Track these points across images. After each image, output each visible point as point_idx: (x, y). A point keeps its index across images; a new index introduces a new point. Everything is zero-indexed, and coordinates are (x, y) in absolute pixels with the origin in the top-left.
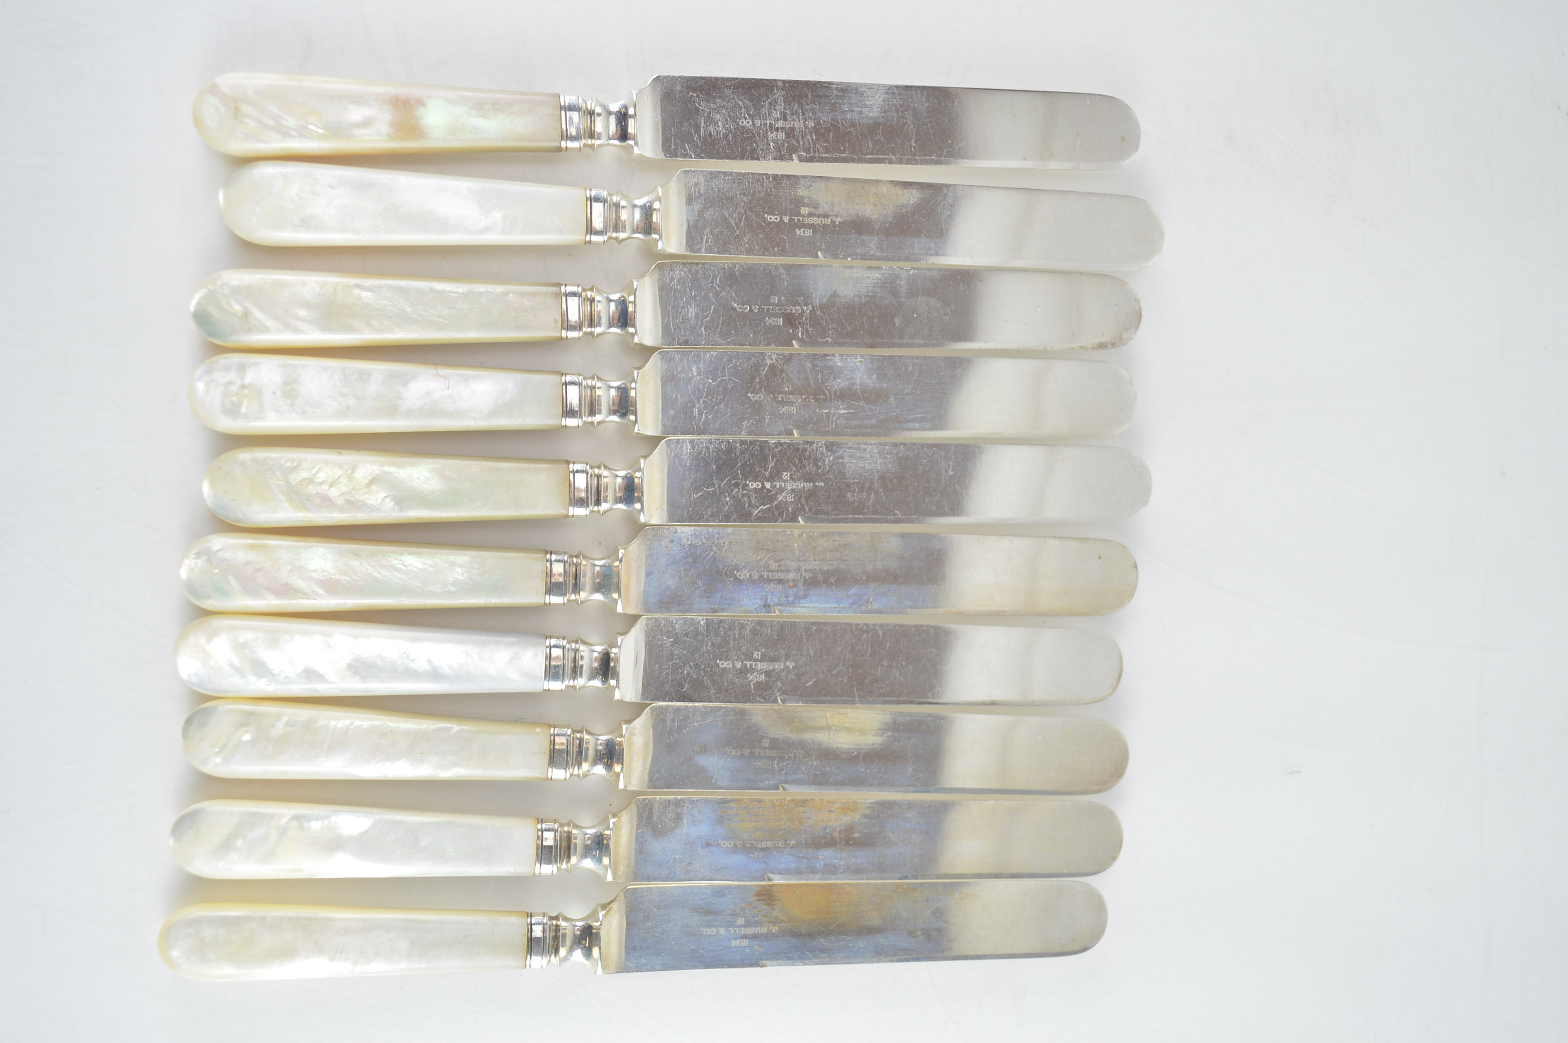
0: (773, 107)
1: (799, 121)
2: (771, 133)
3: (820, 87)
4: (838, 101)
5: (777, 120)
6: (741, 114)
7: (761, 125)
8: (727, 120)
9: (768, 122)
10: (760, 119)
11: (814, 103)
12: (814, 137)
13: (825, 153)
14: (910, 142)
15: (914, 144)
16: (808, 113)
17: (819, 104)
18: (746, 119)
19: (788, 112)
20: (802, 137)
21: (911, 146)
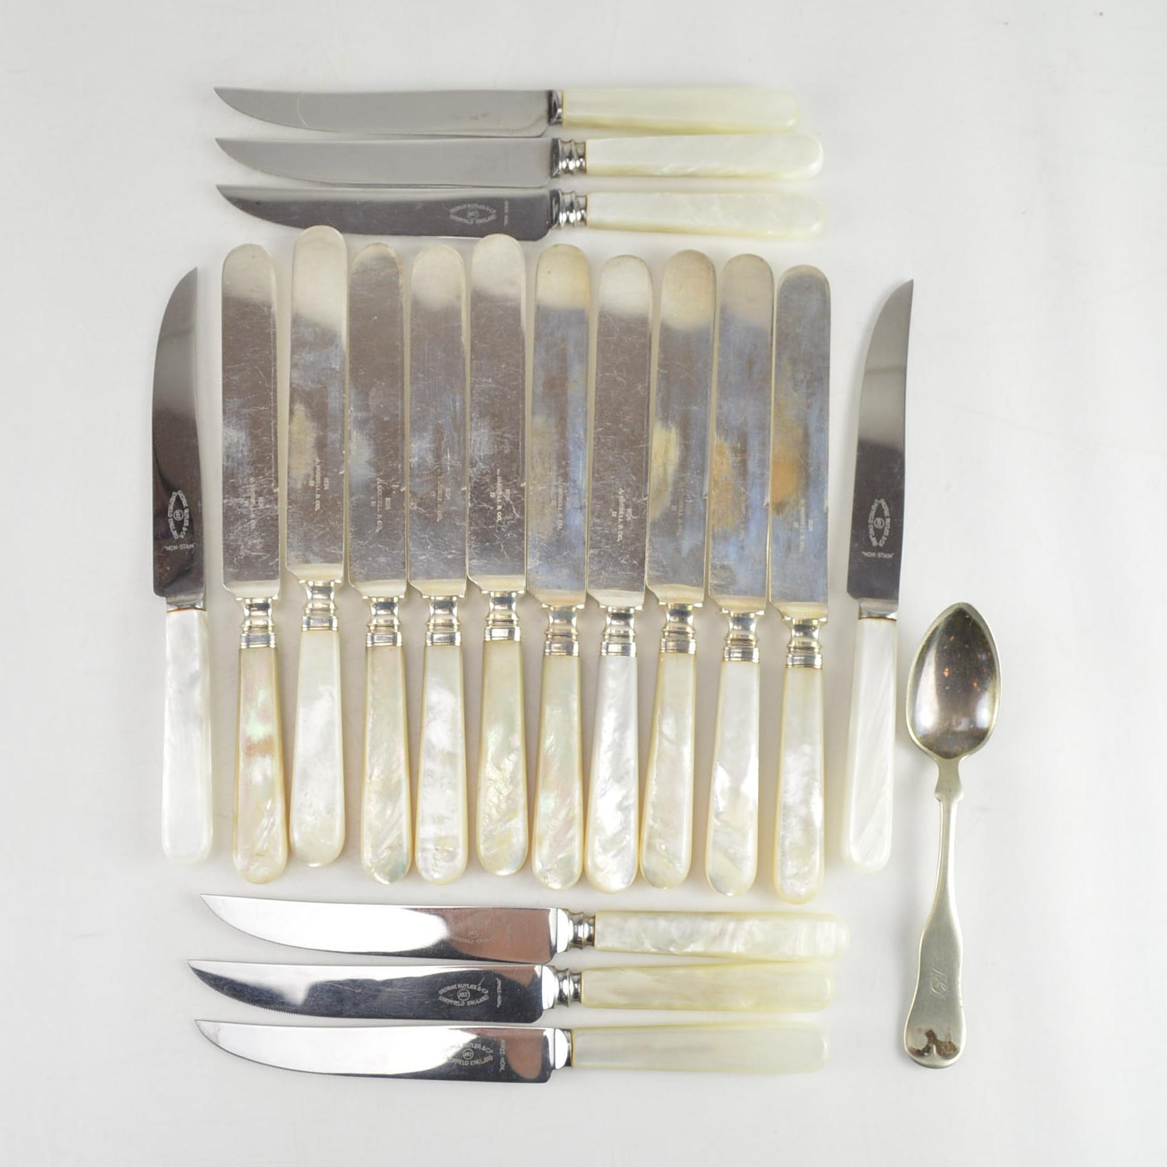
0: (242, 506)
2: (259, 506)
4: (236, 461)
6: (247, 527)
8: (252, 537)
14: (262, 411)
16: (244, 482)
17: (238, 474)
18: (250, 524)
19: (244, 495)
20: (262, 485)
21: (265, 410)
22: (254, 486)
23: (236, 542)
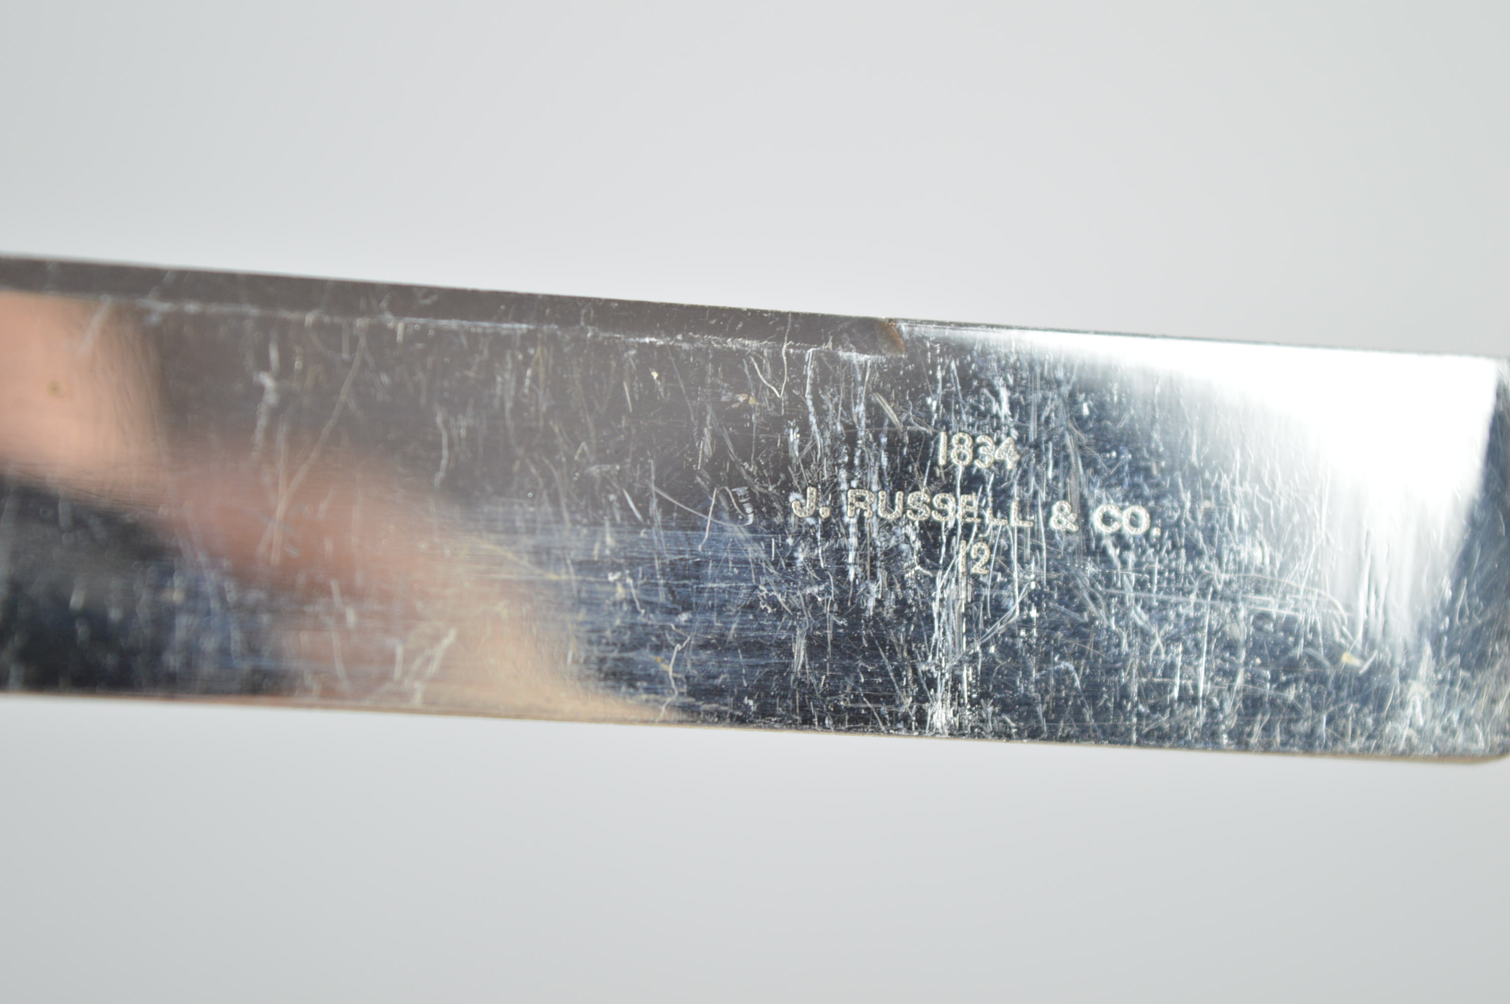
0: (987, 592)
1: (861, 521)
2: (1000, 464)
3: (745, 692)
4: (654, 620)
5: (968, 528)
6: (1138, 565)
7: (1047, 506)
8: (1209, 540)
9: (1015, 521)
10: (1050, 535)
11: (779, 613)
12: (794, 437)
13: (741, 354)
14: (286, 397)
15: (268, 381)
16: (814, 563)
17: (752, 607)
18: (1119, 539)
19: (913, 569)
20: (851, 439)
21: (284, 372)
22: (848, 497)
23: (1231, 646)
